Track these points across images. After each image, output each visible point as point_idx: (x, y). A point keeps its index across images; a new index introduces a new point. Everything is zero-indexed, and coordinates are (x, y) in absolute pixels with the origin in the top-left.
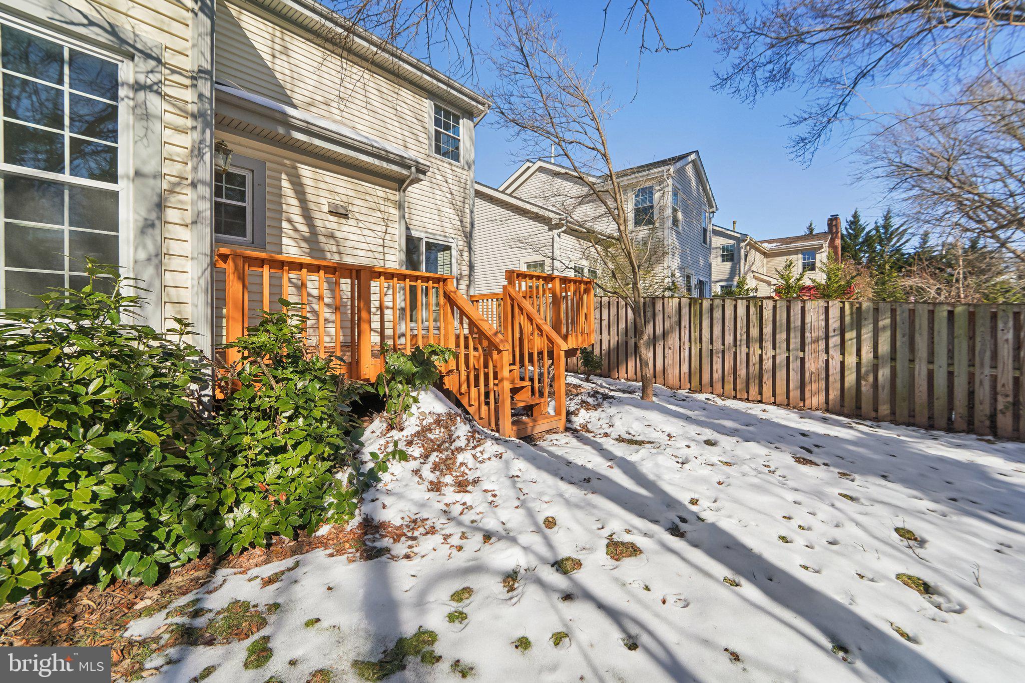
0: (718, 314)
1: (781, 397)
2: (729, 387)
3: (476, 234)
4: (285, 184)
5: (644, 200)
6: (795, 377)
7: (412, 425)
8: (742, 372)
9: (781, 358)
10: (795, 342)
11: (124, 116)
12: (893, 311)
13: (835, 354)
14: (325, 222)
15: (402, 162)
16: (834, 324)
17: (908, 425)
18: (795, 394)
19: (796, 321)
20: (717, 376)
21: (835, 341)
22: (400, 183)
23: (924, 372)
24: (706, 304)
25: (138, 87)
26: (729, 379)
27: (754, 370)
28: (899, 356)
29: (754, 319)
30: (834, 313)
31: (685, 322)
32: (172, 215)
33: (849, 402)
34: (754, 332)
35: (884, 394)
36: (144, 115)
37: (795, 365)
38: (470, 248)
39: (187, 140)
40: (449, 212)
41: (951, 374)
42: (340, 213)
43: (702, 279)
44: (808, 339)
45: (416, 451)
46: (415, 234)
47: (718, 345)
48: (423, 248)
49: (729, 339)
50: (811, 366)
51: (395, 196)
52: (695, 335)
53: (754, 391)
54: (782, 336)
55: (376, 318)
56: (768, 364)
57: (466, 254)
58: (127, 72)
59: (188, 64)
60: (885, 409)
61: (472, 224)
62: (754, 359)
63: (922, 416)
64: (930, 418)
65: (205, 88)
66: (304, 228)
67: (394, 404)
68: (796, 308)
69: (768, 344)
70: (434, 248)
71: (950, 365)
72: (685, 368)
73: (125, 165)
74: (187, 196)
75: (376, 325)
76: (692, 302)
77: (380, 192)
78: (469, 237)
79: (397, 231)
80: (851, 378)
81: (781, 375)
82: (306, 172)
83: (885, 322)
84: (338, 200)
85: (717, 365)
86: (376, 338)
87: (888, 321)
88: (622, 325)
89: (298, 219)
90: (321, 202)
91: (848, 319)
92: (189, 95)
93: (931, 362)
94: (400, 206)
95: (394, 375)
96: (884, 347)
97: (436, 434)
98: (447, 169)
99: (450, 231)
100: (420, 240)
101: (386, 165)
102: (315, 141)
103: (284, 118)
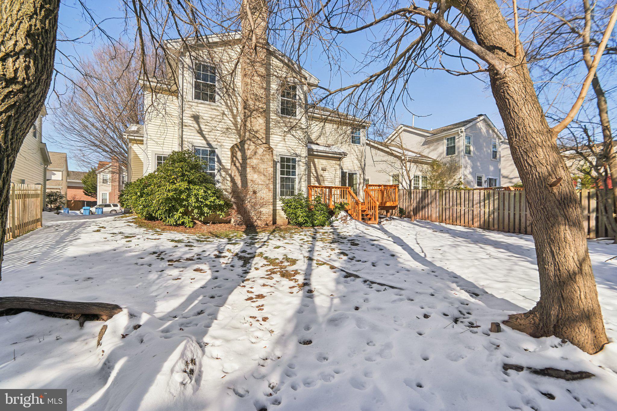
0: (447, 195)
1: (466, 224)
2: (451, 221)
3: (366, 168)
4: (312, 164)
5: (451, 143)
6: (471, 217)
7: (339, 217)
8: (455, 215)
9: (467, 210)
10: (471, 204)
11: (297, 166)
12: (499, 193)
13: (482, 208)
14: (320, 172)
15: (340, 154)
16: (482, 198)
17: (503, 231)
18: (471, 222)
19: (471, 198)
20: (447, 217)
21: (482, 204)
22: (340, 159)
23: (507, 214)
24: (444, 192)
25: (299, 161)
26: (451, 218)
27: (459, 214)
28: (500, 208)
29: (458, 196)
30: (482, 194)
31: (438, 198)
32: (302, 180)
33: (486, 225)
34: (459, 201)
35: (496, 222)
36: (299, 165)
37: (471, 212)
38: (364, 173)
39: (304, 168)
40: (356, 162)
41: (514, 214)
42: (324, 170)
43: (490, 177)
44: (474, 204)
45: (340, 220)
46: (345, 171)
47: (448, 206)
48: (347, 175)
49: (451, 204)
50: (475, 213)
51: (338, 162)
52: (441, 203)
53: (458, 222)
54: (467, 203)
55: (333, 197)
56: (463, 212)
57: (362, 176)
58: (297, 159)
59: (304, 155)
60: (496, 227)
61: (365, 165)
62: (459, 211)
63: (506, 229)
64: (509, 229)
65: (307, 159)
66: (315, 175)
67: (336, 213)
68: (471, 193)
69: (463, 205)
70: (351, 175)
71: (514, 211)
72: (438, 215)
73: (297, 174)
74: (304, 177)
75: (333, 199)
76: (440, 191)
77: (334, 162)
78: (363, 170)
79: (339, 173)
80: (487, 216)
81: (466, 216)
82: (316, 160)
83: (496, 197)
84: (323, 166)
85: (448, 213)
86: (333, 203)
87: (497, 197)
88: (418, 200)
89: (314, 173)
90: (319, 167)
91: (486, 196)
92: (304, 160)
93: (509, 210)
94: (340, 165)
95: (336, 207)
96: (496, 206)
97: (344, 218)
98: (355, 148)
99: (356, 168)
100: (346, 172)
101: (335, 155)
102: (319, 154)
103: (312, 150)
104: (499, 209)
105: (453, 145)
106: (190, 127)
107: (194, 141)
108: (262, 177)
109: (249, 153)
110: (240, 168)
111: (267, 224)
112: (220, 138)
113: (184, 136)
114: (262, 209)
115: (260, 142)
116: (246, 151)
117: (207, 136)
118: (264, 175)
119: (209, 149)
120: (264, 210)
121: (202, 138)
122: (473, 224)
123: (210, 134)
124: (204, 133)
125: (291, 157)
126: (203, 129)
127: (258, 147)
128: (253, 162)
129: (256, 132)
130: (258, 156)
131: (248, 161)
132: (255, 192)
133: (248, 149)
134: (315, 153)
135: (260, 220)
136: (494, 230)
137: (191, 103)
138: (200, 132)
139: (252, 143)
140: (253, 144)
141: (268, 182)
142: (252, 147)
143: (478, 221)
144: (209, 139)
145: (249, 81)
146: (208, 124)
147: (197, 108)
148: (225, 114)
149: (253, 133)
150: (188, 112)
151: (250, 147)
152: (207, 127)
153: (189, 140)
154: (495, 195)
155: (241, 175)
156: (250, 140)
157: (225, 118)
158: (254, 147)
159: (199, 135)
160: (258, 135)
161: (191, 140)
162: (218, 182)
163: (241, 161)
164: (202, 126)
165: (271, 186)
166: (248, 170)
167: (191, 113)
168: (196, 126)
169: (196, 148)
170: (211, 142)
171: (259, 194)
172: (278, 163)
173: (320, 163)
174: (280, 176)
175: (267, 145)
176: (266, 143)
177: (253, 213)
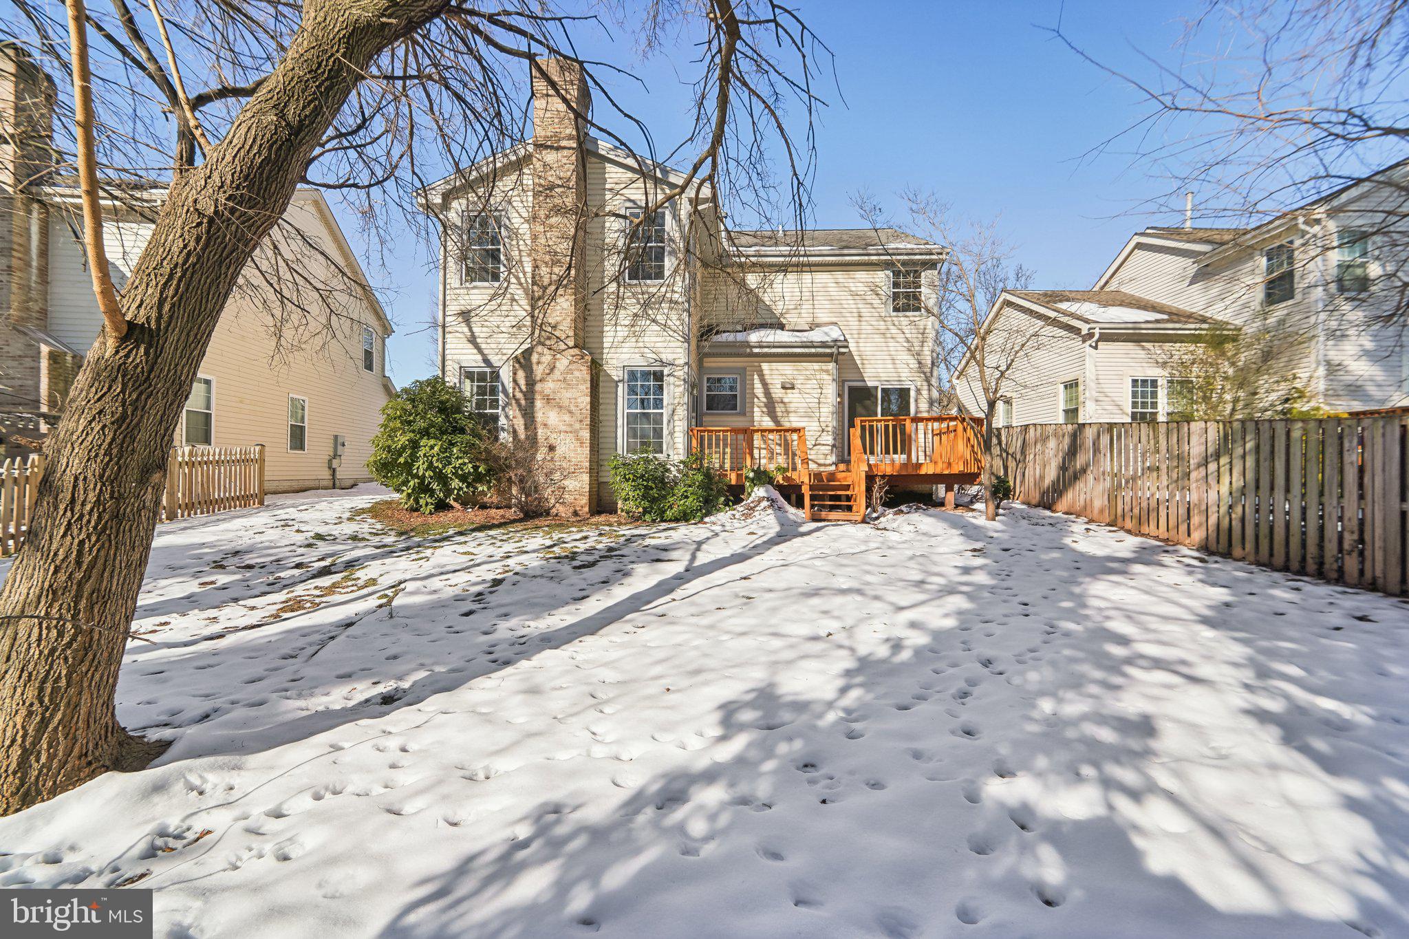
0: (1127, 440)
1: (1173, 533)
4: (756, 377)
5: (1280, 265)
7: (749, 500)
11: (665, 386)
23: (1282, 503)
25: (669, 376)
26: (1136, 511)
27: (1153, 502)
31: (1105, 451)
32: (676, 417)
36: (670, 384)
38: (930, 386)
39: (680, 389)
40: (905, 358)
42: (788, 387)
46: (870, 384)
47: (1127, 475)
48: (878, 393)
51: (828, 367)
52: (1112, 465)
57: (925, 392)
58: (666, 371)
59: (682, 362)
62: (1153, 489)
66: (765, 401)
67: (747, 492)
70: (896, 393)
73: (665, 403)
74: (681, 409)
78: (929, 377)
79: (832, 391)
80: (1224, 509)
84: (785, 379)
89: (762, 395)
90: (775, 382)
94: (833, 372)
98: (904, 321)
99: (905, 374)
100: (876, 388)
101: (813, 350)
102: (766, 350)
103: (747, 344)
104: (1257, 487)
105: (1285, 267)
106: (457, 334)
107: (462, 357)
108: (567, 417)
109: (539, 371)
110: (523, 402)
111: (576, 513)
112: (507, 346)
113: (447, 352)
114: (566, 483)
115: (563, 346)
116: (535, 367)
117: (483, 346)
118: (570, 412)
119: (488, 370)
120: (570, 484)
121: (475, 351)
122: (1189, 535)
123: (489, 341)
124: (479, 340)
125: (652, 369)
126: (476, 334)
127: (558, 356)
128: (547, 387)
129: (554, 327)
130: (557, 374)
131: (538, 387)
132: (552, 448)
133: (538, 363)
134: (756, 350)
135: (563, 503)
136: (1243, 559)
137: (458, 291)
138: (473, 340)
139: (546, 351)
140: (548, 352)
141: (577, 426)
142: (547, 358)
143: (1200, 525)
144: (486, 352)
145: (541, 229)
146: (486, 323)
147: (467, 297)
148: (515, 300)
149: (549, 329)
150: (453, 308)
151: (543, 359)
152: (485, 329)
153: (455, 357)
154: (1248, 438)
155: (524, 416)
156: (544, 345)
157: (516, 308)
158: (549, 358)
159: (470, 346)
160: (557, 333)
161: (458, 357)
162: (503, 429)
163: (524, 388)
164: (475, 329)
165: (586, 434)
166: (539, 404)
167: (458, 308)
168: (466, 330)
169: (467, 369)
170: (489, 357)
171: (560, 450)
172: (620, 385)
173: (775, 373)
174: (626, 411)
175: (576, 351)
176: (576, 346)
177: (549, 490)
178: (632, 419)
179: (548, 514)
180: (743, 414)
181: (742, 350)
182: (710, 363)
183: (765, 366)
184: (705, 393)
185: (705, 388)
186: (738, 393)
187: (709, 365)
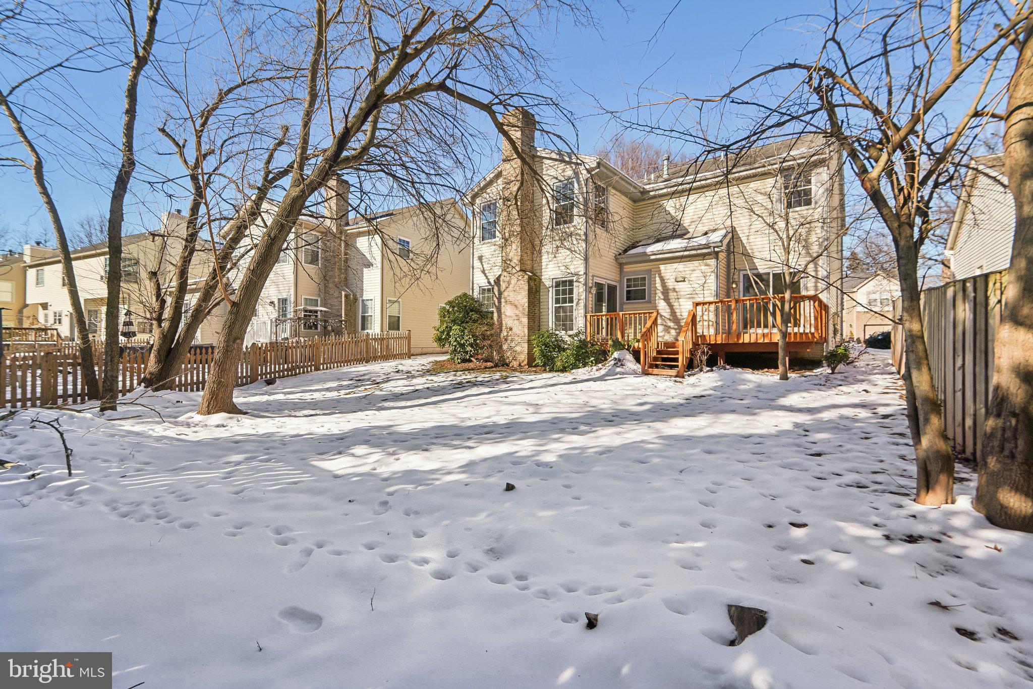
48: (771, 279)
51: (712, 262)
59: (582, 273)
66: (662, 292)
77: (702, 263)
92: (582, 280)
100: (768, 274)
102: (658, 256)
103: (645, 254)
106: (478, 269)
107: (480, 281)
108: (517, 312)
109: (504, 286)
111: (520, 365)
113: (474, 279)
115: (514, 271)
116: (502, 284)
117: (488, 274)
119: (490, 287)
120: (519, 349)
121: (485, 277)
123: (490, 271)
124: (486, 271)
125: (568, 279)
126: (485, 268)
127: (512, 276)
128: (508, 295)
129: (511, 261)
130: (511, 287)
131: (503, 294)
132: (509, 329)
133: (504, 282)
135: (515, 360)
140: (508, 275)
141: (522, 315)
144: (489, 277)
149: (508, 262)
151: (506, 279)
153: (477, 281)
156: (506, 271)
158: (509, 278)
159: (483, 274)
160: (512, 264)
164: (484, 266)
165: (526, 320)
168: (481, 266)
169: (481, 288)
170: (490, 280)
171: (514, 330)
172: (551, 289)
173: (669, 271)
174: (554, 305)
175: (520, 273)
176: (521, 270)
177: (509, 353)
178: (557, 310)
179: (508, 365)
180: (650, 302)
181: (644, 258)
182: (627, 268)
183: (662, 267)
184: (625, 289)
185: (625, 286)
186: (646, 288)
187: (628, 270)
